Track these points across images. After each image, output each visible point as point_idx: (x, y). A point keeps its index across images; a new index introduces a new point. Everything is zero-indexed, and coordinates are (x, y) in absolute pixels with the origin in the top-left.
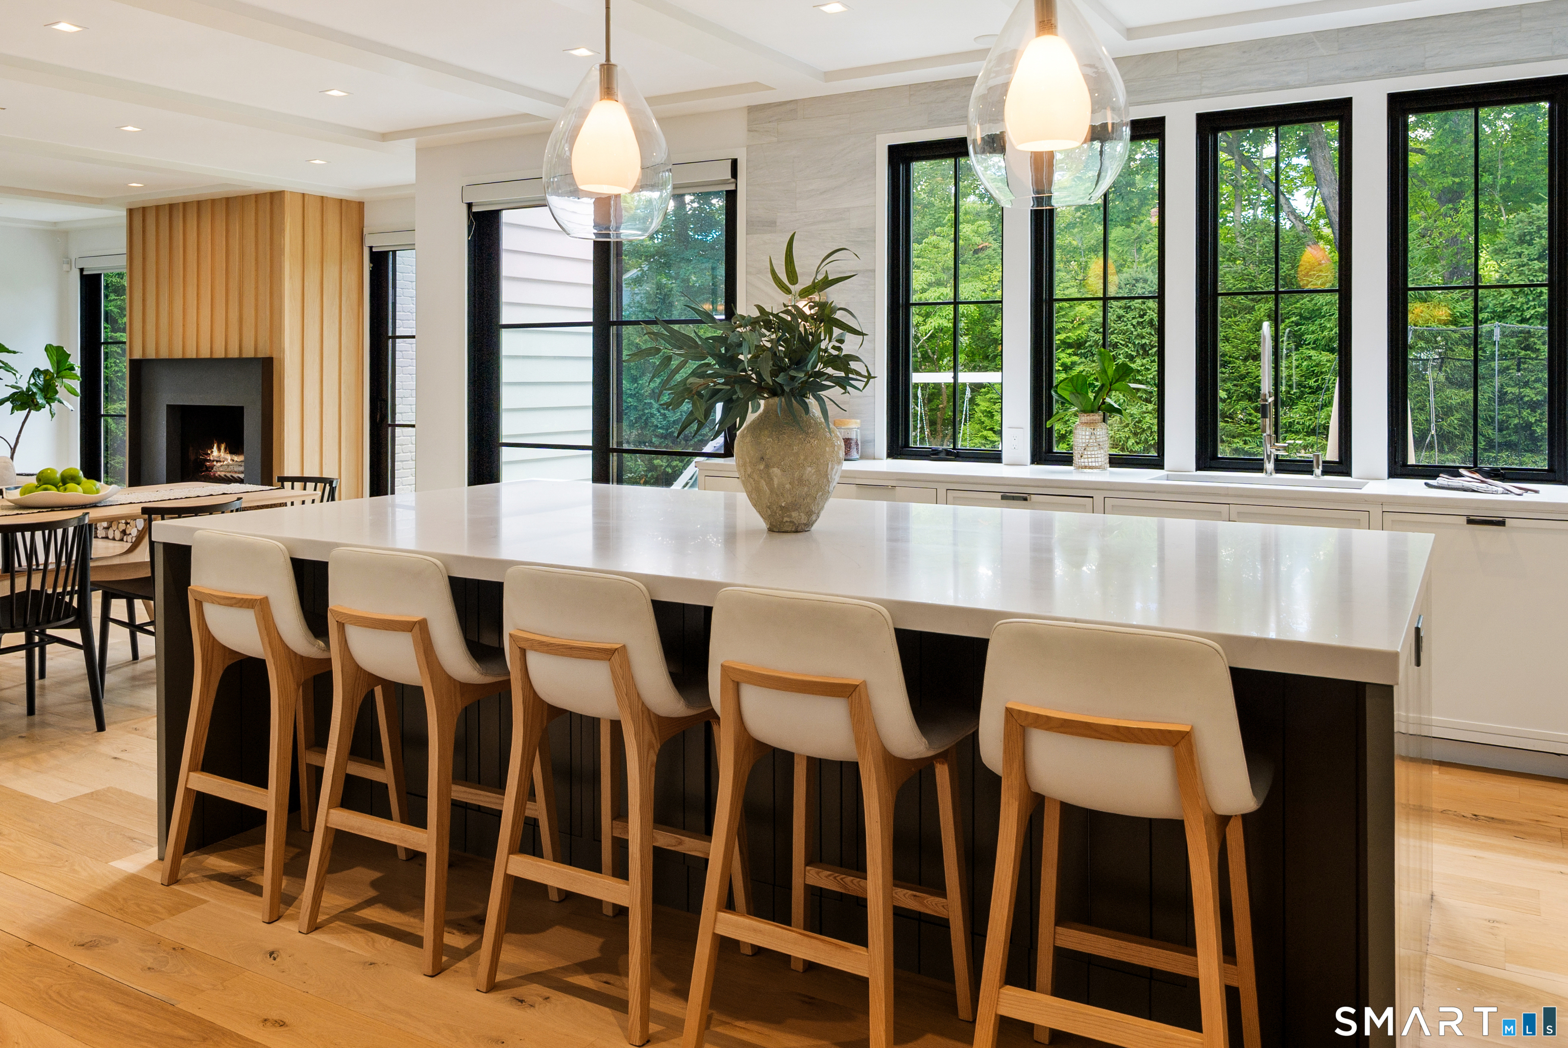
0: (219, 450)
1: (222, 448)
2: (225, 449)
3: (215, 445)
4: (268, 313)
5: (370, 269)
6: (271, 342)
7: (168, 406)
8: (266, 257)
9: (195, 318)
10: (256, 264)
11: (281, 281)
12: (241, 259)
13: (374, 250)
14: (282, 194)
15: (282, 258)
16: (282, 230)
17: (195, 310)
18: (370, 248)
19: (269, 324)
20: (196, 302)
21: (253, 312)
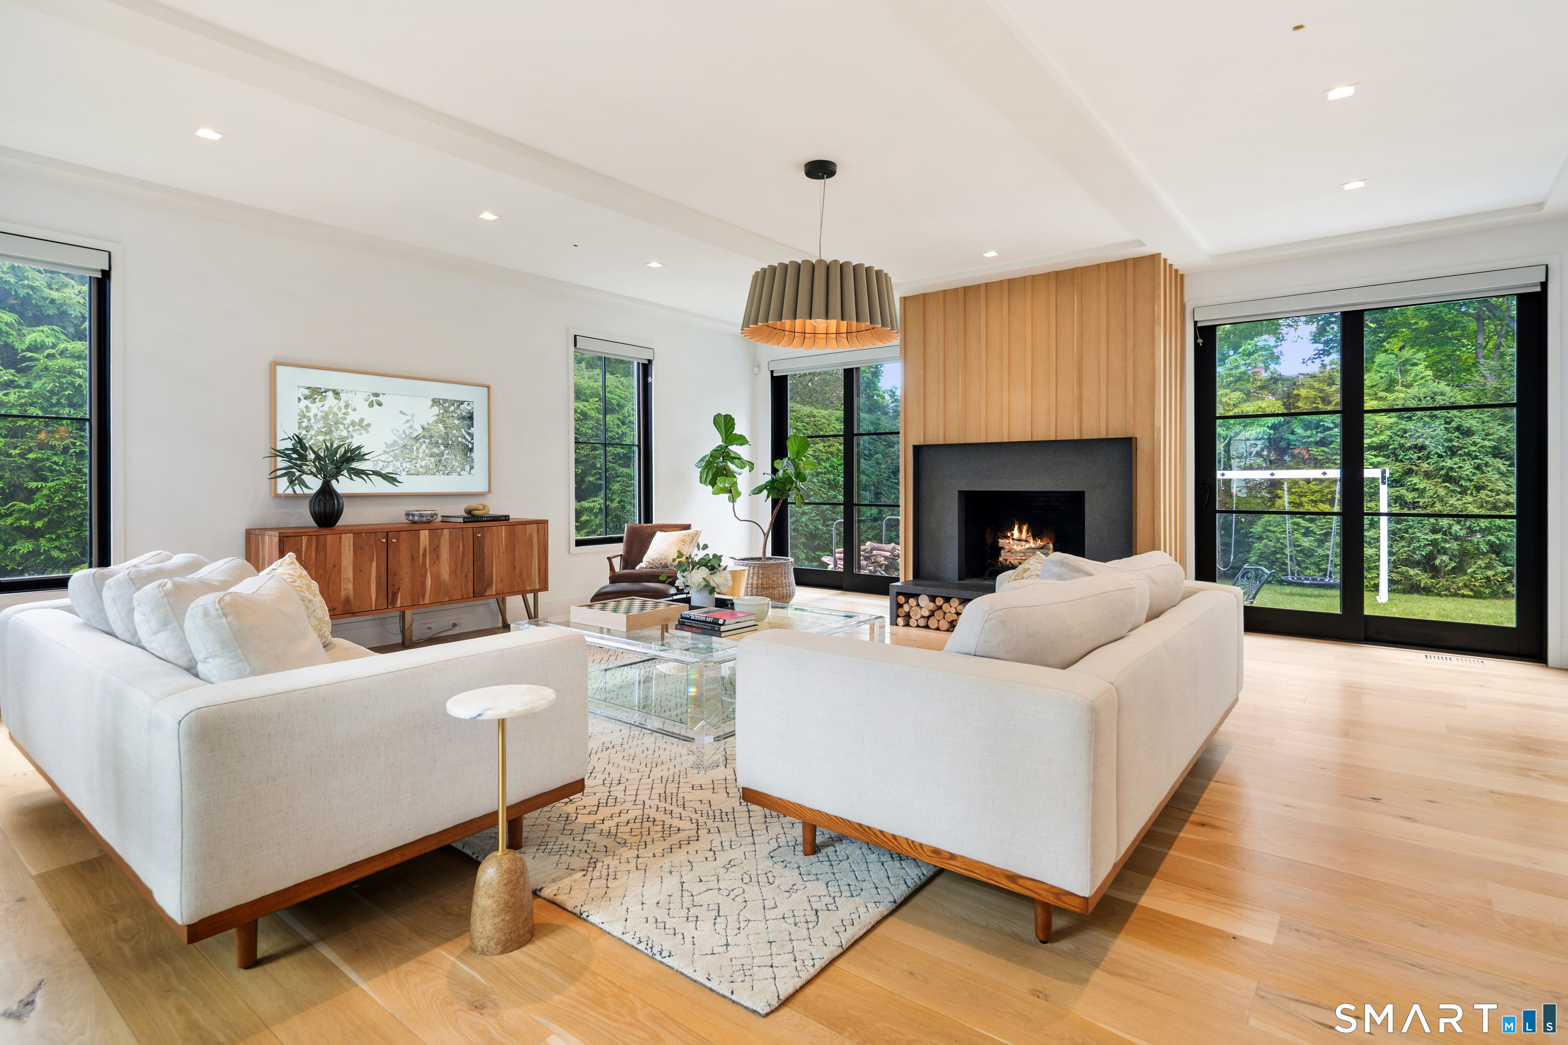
0: (1020, 531)
1: (1024, 530)
2: (1028, 531)
3: (1016, 527)
4: (1130, 389)
5: (1196, 344)
6: (1134, 421)
7: (960, 492)
8: (1125, 330)
9: (1005, 401)
10: (1108, 338)
11: (1153, 354)
12: (1081, 335)
13: (1199, 325)
14: (1154, 258)
15: (1156, 328)
16: (1153, 297)
17: (1006, 393)
18: (1196, 323)
19: (1130, 401)
20: (1006, 385)
21: (1104, 390)
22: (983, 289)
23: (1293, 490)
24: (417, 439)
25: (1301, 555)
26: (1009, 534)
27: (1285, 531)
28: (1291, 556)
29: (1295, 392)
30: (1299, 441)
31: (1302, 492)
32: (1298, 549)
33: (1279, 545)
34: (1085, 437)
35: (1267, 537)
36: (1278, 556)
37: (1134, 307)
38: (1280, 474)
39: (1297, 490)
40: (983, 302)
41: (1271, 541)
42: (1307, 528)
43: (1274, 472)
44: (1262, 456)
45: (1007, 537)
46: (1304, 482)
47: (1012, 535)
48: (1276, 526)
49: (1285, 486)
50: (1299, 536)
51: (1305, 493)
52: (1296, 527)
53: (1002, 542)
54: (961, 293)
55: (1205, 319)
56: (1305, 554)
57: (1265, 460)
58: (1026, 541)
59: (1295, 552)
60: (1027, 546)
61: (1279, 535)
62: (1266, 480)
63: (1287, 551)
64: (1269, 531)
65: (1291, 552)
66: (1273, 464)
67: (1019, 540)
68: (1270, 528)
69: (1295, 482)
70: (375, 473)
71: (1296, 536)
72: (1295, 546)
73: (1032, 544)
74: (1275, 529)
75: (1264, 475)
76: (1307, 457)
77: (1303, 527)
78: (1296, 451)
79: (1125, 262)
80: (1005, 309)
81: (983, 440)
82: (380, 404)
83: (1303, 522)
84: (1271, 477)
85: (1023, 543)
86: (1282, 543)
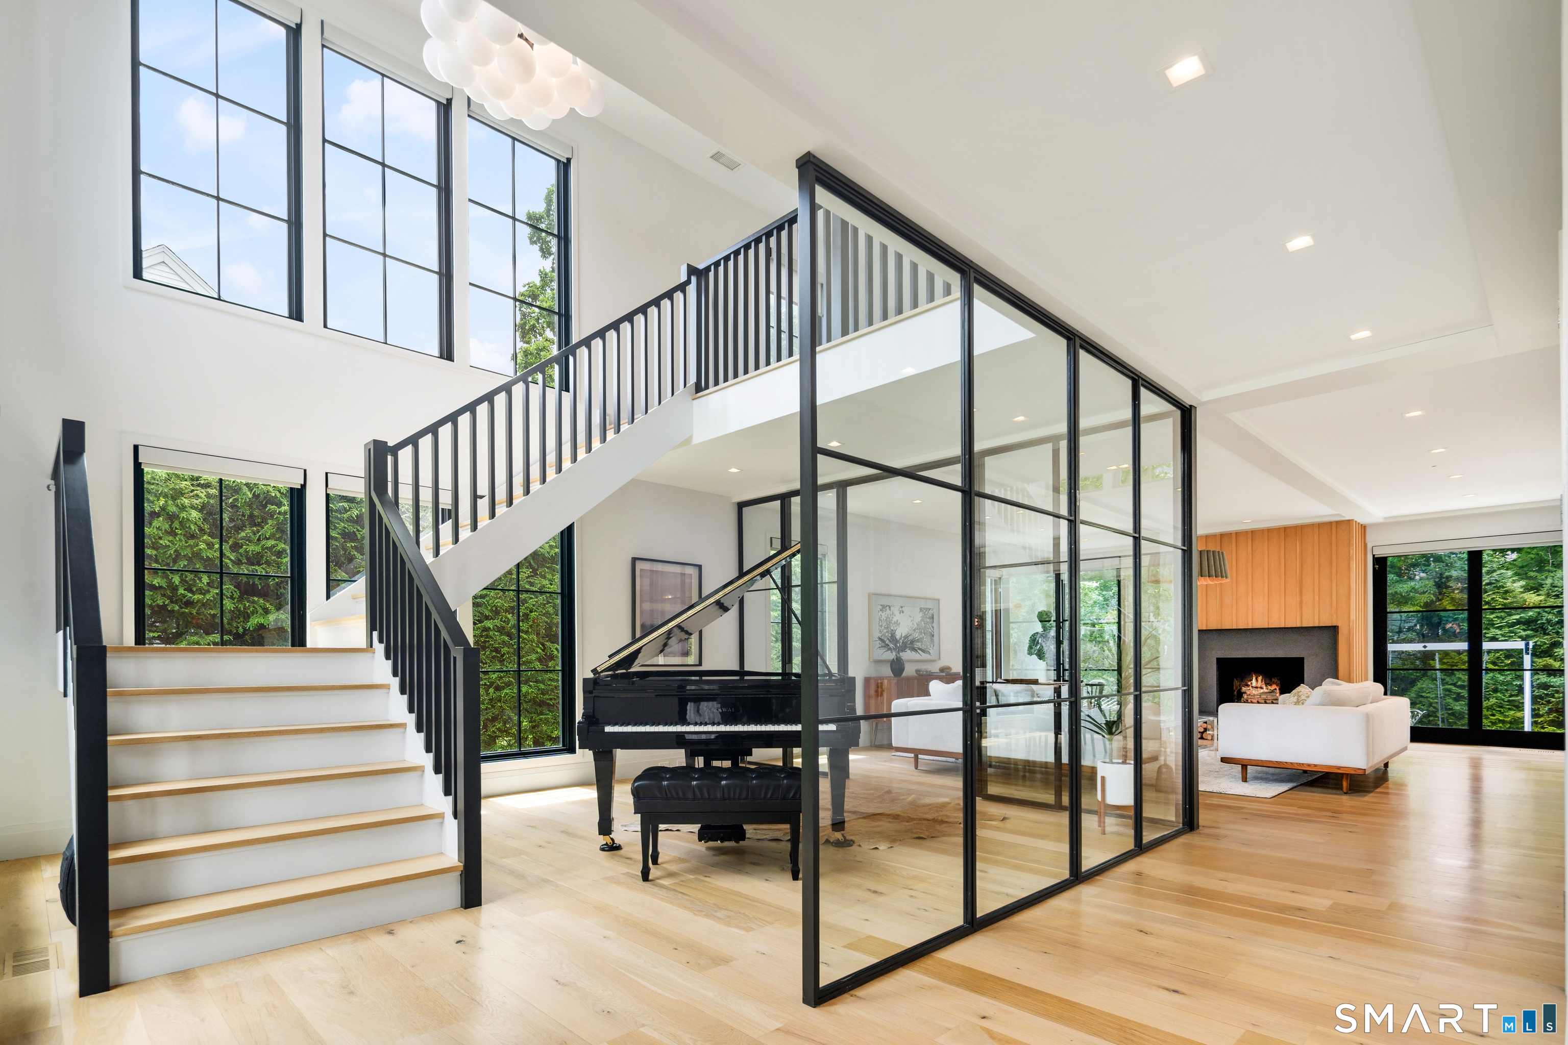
2: (1262, 678)
4: (1334, 598)
5: (1374, 569)
6: (1337, 616)
7: (1217, 659)
8: (1331, 563)
9: (1250, 604)
10: (1319, 568)
11: (1349, 578)
12: (1302, 565)
13: (1376, 556)
14: (1349, 522)
15: (1351, 562)
16: (1349, 545)
17: (1250, 599)
18: (1374, 556)
19: (1334, 605)
20: (1250, 594)
21: (1317, 597)
22: (1234, 537)
23: (1445, 661)
24: (915, 630)
25: (1452, 717)
26: (1249, 683)
27: (1437, 697)
28: (1443, 719)
29: (1447, 574)
30: (1450, 617)
31: (1453, 662)
32: (1450, 712)
33: (1431, 709)
34: (1304, 625)
35: (1420, 702)
36: (1431, 718)
37: (1337, 551)
38: (1432, 646)
39: (1448, 660)
40: (1234, 544)
41: (1424, 705)
42: (1459, 694)
43: (1426, 644)
44: (1415, 631)
45: (1248, 686)
46: (1455, 654)
47: (1251, 684)
48: (1429, 693)
49: (1437, 657)
50: (1450, 701)
51: (1457, 663)
52: (1447, 693)
53: (1244, 689)
54: (1218, 539)
55: (1380, 552)
56: (1456, 717)
57: (1418, 634)
58: (1262, 688)
59: (1446, 715)
60: (1262, 691)
61: (1431, 701)
62: (1419, 652)
63: (1439, 714)
64: (1422, 697)
65: (1442, 715)
66: (1423, 638)
67: (1257, 688)
68: (1423, 694)
69: (1446, 654)
70: (920, 649)
71: (1448, 700)
72: (1446, 709)
73: (1265, 690)
74: (1428, 695)
75: (1418, 647)
76: (1458, 631)
77: (1455, 693)
78: (1449, 626)
79: (1331, 523)
80: (1250, 548)
81: (1234, 627)
82: (903, 612)
83: (1454, 688)
84: (1423, 649)
85: (1259, 689)
86: (1434, 707)
